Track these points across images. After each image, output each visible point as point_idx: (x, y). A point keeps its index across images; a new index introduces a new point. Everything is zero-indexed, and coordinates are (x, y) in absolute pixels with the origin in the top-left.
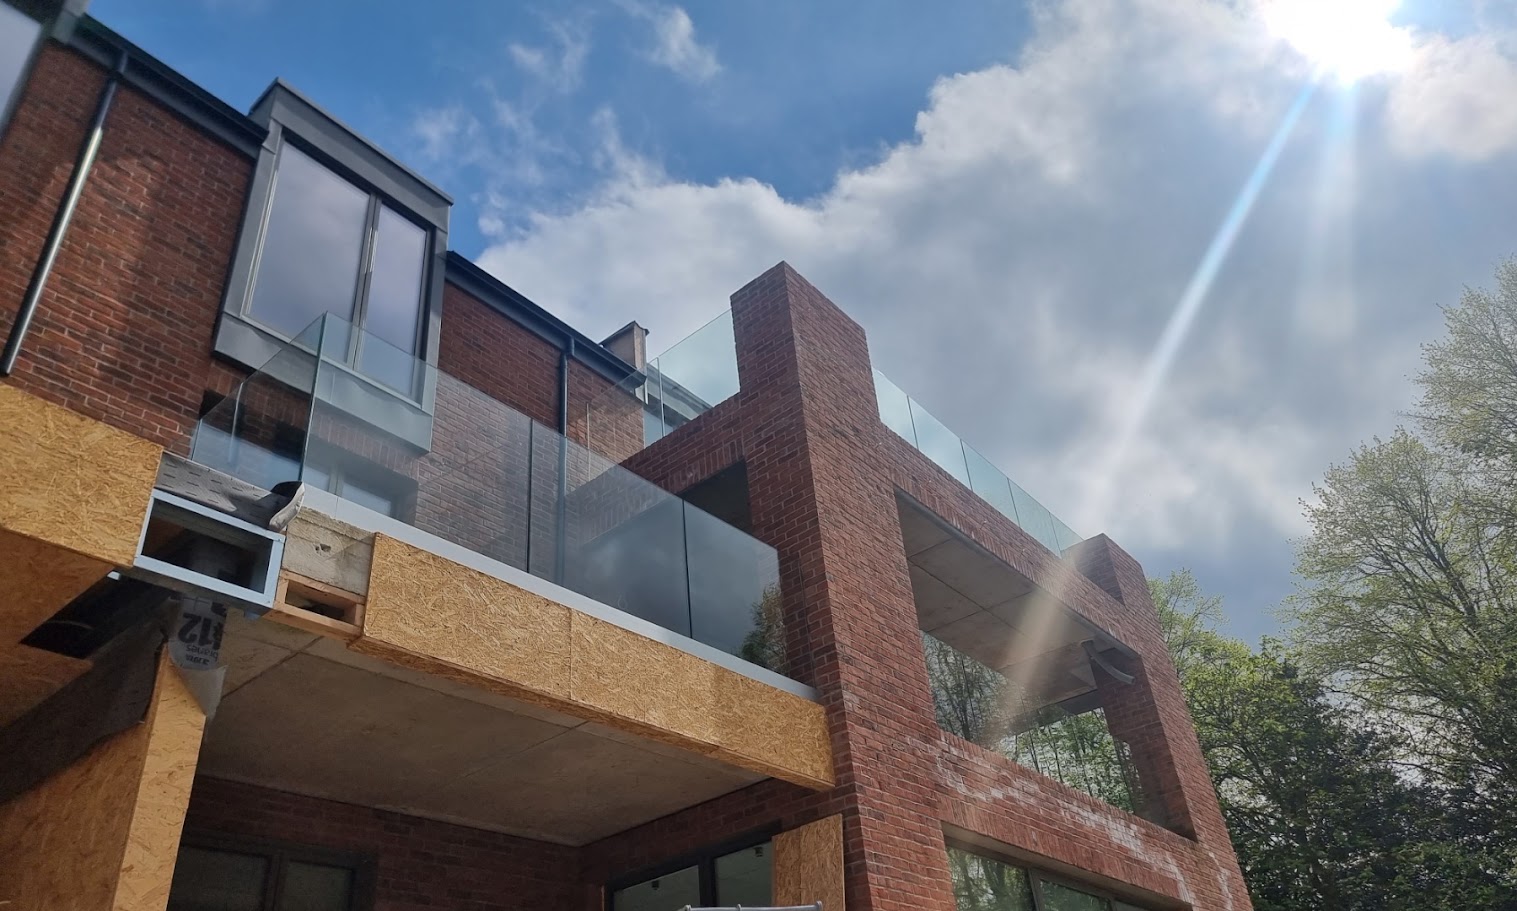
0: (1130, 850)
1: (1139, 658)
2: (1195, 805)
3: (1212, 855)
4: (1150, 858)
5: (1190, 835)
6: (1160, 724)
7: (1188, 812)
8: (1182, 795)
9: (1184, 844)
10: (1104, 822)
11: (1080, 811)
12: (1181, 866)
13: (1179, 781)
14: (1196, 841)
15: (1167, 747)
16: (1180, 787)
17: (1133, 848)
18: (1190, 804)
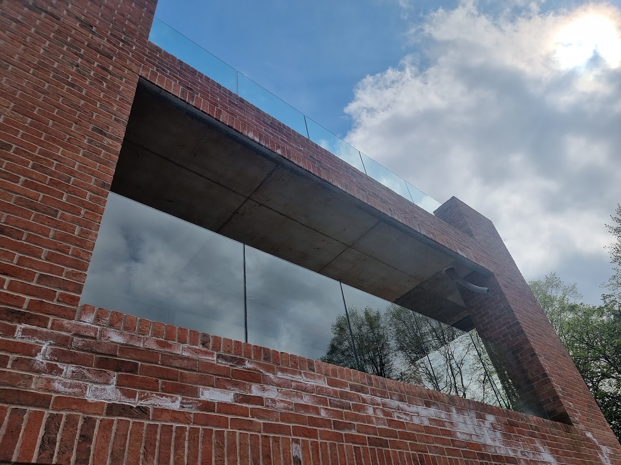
0: (485, 445)
1: (491, 275)
2: (563, 389)
3: (589, 435)
4: (514, 451)
5: (564, 419)
6: (518, 323)
7: (558, 397)
8: (549, 381)
9: (556, 427)
10: (443, 416)
11: (401, 405)
12: (557, 452)
13: (543, 370)
14: (570, 423)
15: (527, 341)
16: (545, 375)
17: (489, 442)
18: (558, 389)
